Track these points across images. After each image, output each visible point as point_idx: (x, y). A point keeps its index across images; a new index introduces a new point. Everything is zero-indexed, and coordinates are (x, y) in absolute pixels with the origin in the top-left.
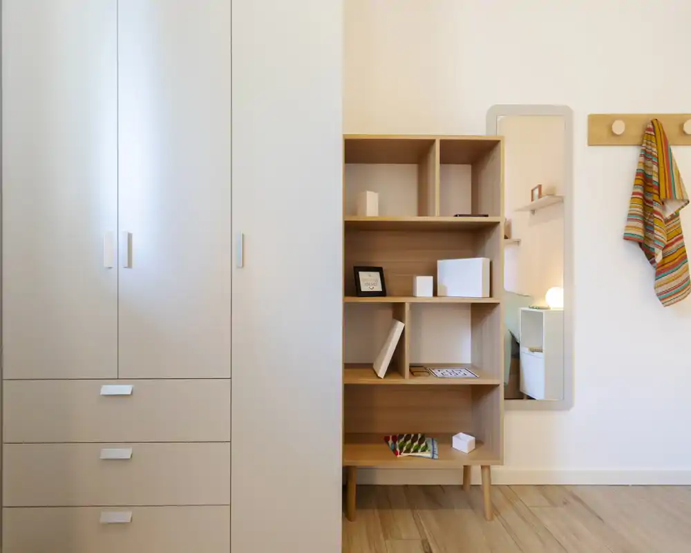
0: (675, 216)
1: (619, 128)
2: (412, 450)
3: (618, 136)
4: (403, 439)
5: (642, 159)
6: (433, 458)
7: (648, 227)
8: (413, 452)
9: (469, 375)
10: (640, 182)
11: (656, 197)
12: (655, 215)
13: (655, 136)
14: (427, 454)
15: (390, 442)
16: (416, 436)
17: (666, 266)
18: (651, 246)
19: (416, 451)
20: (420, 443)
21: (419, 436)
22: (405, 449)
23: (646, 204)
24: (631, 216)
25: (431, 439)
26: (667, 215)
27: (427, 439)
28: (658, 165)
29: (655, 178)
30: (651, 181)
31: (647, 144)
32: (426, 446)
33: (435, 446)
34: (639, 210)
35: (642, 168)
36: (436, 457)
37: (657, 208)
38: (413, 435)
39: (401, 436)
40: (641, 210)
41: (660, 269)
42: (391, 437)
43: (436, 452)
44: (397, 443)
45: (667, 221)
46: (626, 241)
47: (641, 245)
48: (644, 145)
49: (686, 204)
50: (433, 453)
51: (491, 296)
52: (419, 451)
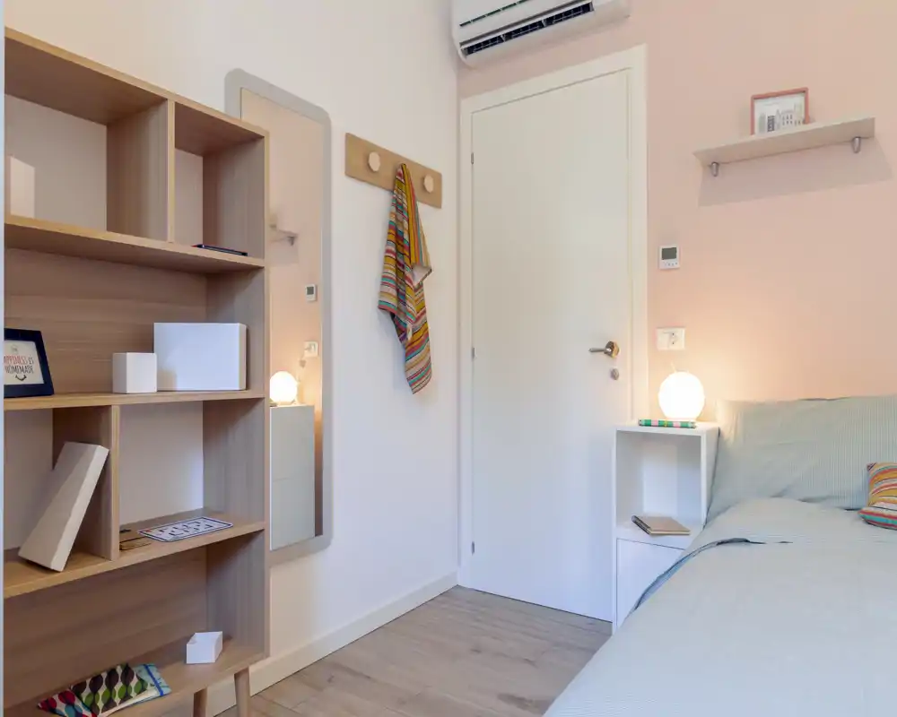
0: (420, 286)
1: (375, 162)
2: (117, 700)
3: (375, 172)
4: (87, 691)
5: (394, 209)
6: (162, 695)
7: (401, 297)
8: (120, 703)
9: (216, 525)
10: (393, 238)
11: (407, 260)
12: (407, 282)
13: (405, 184)
14: (152, 693)
15: (61, 707)
16: (112, 673)
17: (415, 344)
18: (402, 319)
19: (126, 697)
20: (126, 681)
21: (119, 671)
22: (100, 704)
23: (400, 267)
24: (385, 280)
25: (142, 668)
26: (415, 284)
27: (135, 670)
28: (408, 221)
29: (406, 237)
30: (403, 239)
31: (398, 192)
32: (141, 681)
33: (156, 675)
34: (392, 273)
35: (393, 220)
36: (166, 691)
37: (408, 273)
38: (104, 675)
39: (79, 688)
40: (394, 274)
41: (409, 348)
42: (56, 697)
43: (162, 682)
44: (78, 703)
45: (416, 290)
46: (379, 310)
47: (393, 316)
48: (395, 192)
49: (429, 273)
50: (159, 688)
51: (248, 387)
52: (133, 694)
